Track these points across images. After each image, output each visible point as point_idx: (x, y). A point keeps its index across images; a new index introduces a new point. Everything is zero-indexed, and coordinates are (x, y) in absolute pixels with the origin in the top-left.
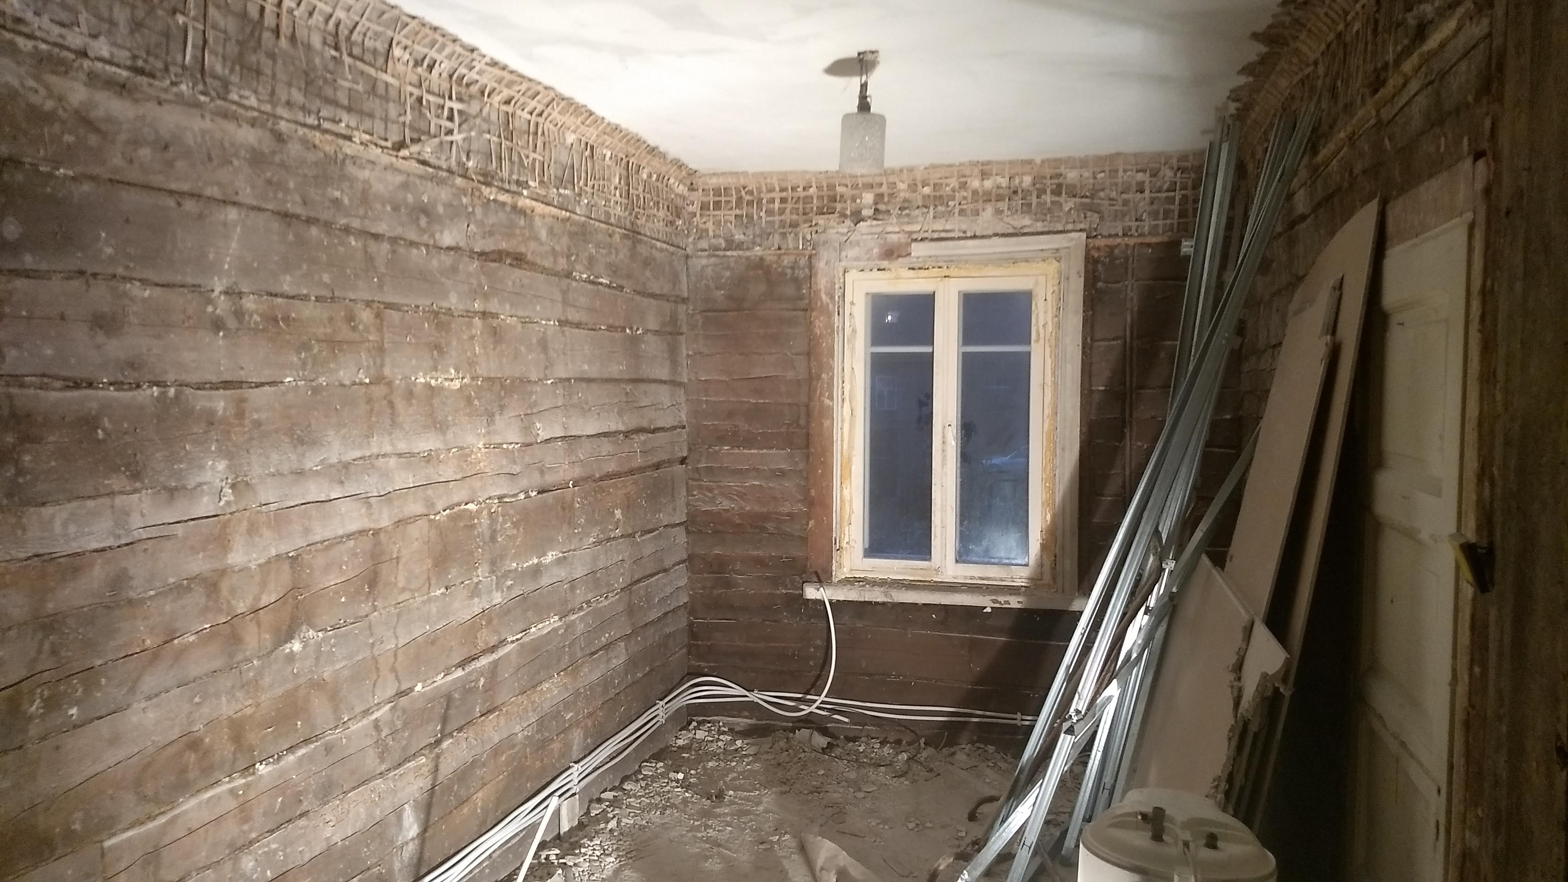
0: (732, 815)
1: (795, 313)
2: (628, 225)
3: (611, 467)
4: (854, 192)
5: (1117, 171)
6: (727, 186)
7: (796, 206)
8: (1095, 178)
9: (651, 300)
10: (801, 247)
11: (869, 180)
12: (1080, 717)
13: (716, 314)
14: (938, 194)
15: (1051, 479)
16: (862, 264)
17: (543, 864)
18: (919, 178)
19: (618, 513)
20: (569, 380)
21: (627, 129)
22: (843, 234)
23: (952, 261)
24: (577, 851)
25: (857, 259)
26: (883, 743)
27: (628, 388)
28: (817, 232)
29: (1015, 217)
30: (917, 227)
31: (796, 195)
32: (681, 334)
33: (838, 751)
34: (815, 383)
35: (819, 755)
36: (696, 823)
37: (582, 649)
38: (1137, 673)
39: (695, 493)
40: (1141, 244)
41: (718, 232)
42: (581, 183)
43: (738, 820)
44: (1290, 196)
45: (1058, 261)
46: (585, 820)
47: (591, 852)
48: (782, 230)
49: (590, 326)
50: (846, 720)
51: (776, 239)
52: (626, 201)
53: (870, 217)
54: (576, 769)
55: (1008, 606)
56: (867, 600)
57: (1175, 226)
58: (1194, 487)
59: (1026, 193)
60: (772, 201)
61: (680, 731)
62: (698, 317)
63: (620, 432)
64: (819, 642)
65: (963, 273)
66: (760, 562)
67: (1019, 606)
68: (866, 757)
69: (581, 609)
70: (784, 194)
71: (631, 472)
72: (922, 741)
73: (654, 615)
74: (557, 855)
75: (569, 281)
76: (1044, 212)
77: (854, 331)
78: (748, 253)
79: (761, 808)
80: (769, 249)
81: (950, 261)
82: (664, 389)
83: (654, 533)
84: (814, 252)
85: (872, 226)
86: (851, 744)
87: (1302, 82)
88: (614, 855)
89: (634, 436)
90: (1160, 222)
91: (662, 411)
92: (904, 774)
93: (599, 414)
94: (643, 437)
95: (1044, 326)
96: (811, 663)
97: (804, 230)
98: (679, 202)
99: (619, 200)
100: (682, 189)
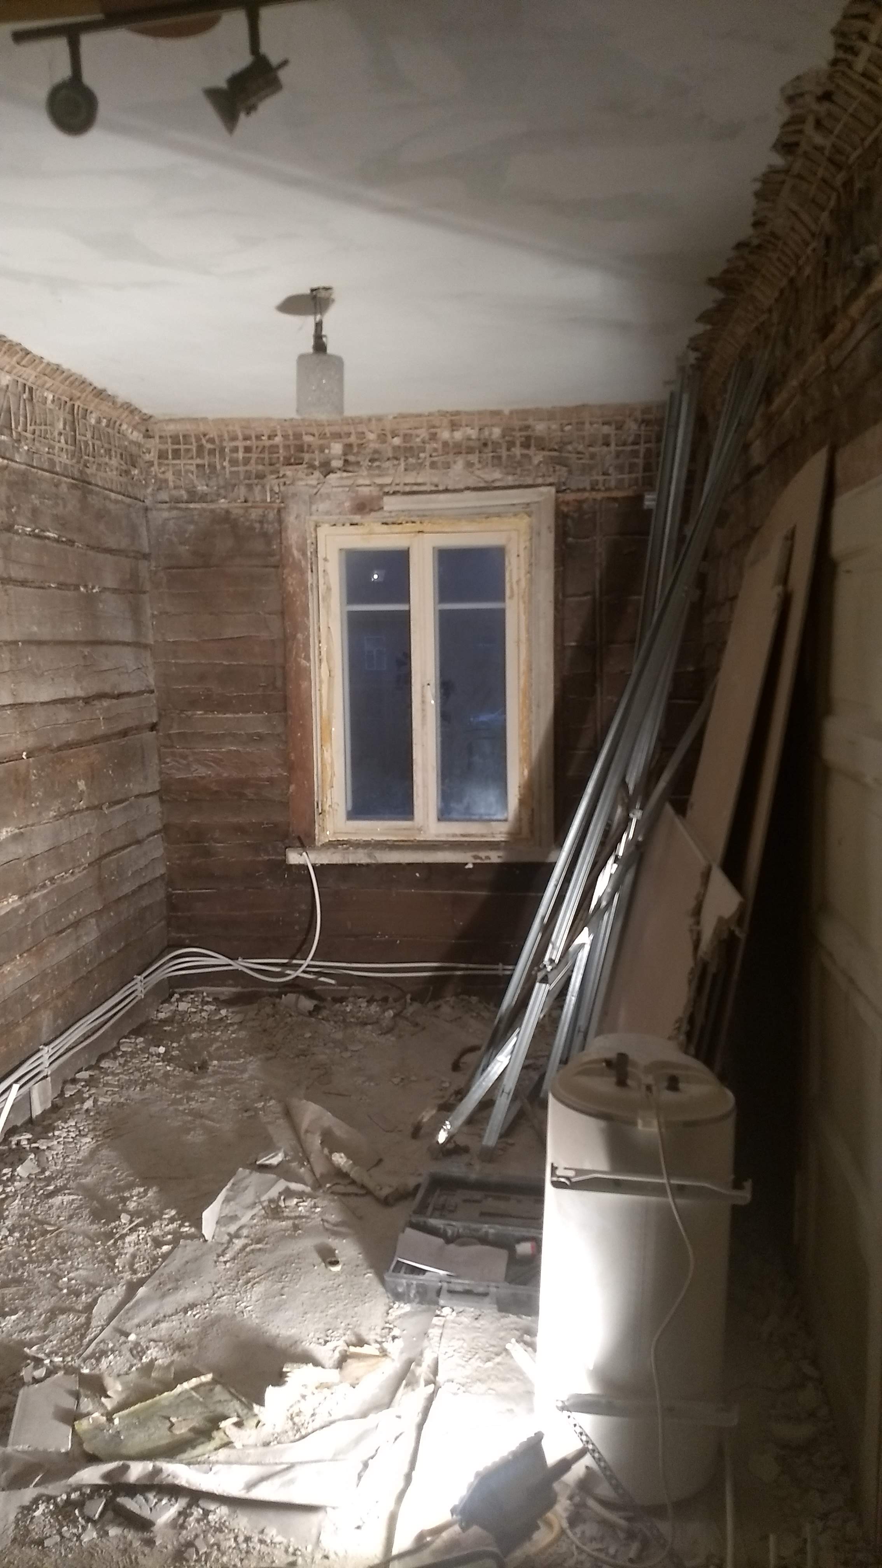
0: (215, 1085)
1: (267, 570)
2: (77, 474)
3: (71, 735)
4: (322, 442)
5: (583, 423)
6: (186, 433)
7: (262, 456)
8: (562, 431)
9: (108, 556)
10: (269, 500)
11: (336, 429)
12: (554, 965)
13: (181, 571)
14: (408, 445)
15: (527, 736)
16: (334, 518)
17: (13, 1150)
18: (388, 427)
19: (81, 785)
20: (15, 643)
21: (69, 370)
22: (315, 487)
23: (424, 516)
24: (50, 1134)
25: (328, 513)
26: (370, 1002)
27: (86, 651)
28: (285, 484)
29: (486, 470)
30: (387, 480)
31: (260, 443)
32: (144, 592)
33: (325, 1013)
34: (290, 643)
35: (306, 1019)
36: (178, 1096)
37: (46, 929)
38: (608, 918)
39: (168, 760)
40: (609, 498)
41: (178, 483)
42: (20, 429)
43: (222, 1089)
44: (746, 447)
45: (530, 516)
46: (58, 1101)
47: (65, 1135)
48: (247, 481)
49: (37, 584)
50: (333, 982)
51: (242, 491)
52: (73, 448)
53: (340, 469)
54: (46, 1052)
55: (488, 861)
56: (351, 862)
57: (640, 482)
58: (659, 739)
59: (496, 445)
60: (235, 450)
61: (162, 1003)
62: (162, 574)
63: (79, 698)
64: (303, 907)
65: (437, 528)
66: (240, 829)
67: (499, 861)
68: (353, 1017)
69: (44, 886)
70: (248, 443)
71: (95, 740)
72: (409, 997)
73: (127, 888)
74: (28, 1139)
75: (10, 535)
76: (515, 466)
77: (329, 589)
78: (212, 506)
79: (246, 1076)
80: (235, 501)
81: (423, 516)
82: (127, 650)
83: (124, 804)
84: (282, 505)
85: (342, 478)
86: (338, 1005)
87: (757, 330)
88: (91, 1135)
89: (96, 702)
90: (626, 476)
91: (127, 676)
92: (390, 1031)
93: (53, 679)
94: (106, 703)
95: (518, 582)
96: (297, 928)
97: (271, 481)
98: (134, 449)
99: (65, 446)
100: (136, 436)
